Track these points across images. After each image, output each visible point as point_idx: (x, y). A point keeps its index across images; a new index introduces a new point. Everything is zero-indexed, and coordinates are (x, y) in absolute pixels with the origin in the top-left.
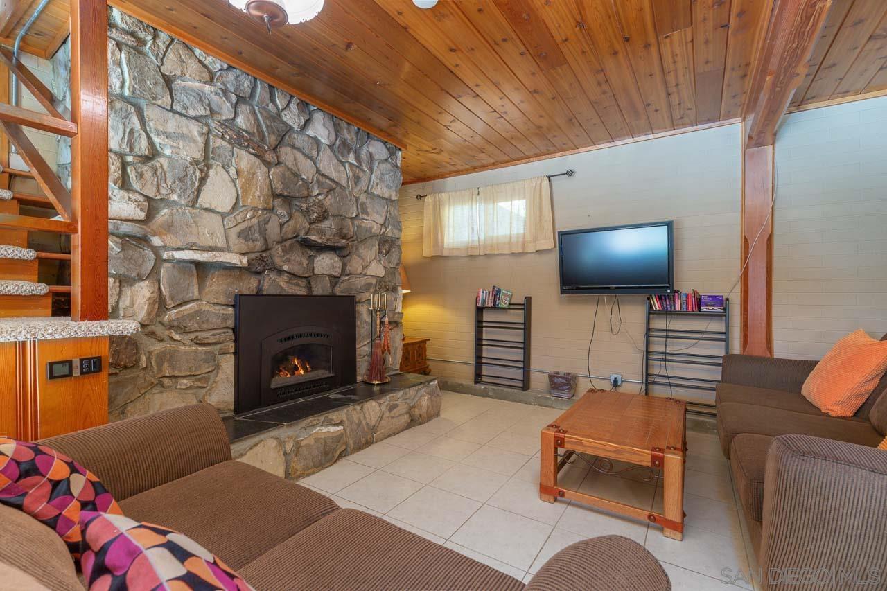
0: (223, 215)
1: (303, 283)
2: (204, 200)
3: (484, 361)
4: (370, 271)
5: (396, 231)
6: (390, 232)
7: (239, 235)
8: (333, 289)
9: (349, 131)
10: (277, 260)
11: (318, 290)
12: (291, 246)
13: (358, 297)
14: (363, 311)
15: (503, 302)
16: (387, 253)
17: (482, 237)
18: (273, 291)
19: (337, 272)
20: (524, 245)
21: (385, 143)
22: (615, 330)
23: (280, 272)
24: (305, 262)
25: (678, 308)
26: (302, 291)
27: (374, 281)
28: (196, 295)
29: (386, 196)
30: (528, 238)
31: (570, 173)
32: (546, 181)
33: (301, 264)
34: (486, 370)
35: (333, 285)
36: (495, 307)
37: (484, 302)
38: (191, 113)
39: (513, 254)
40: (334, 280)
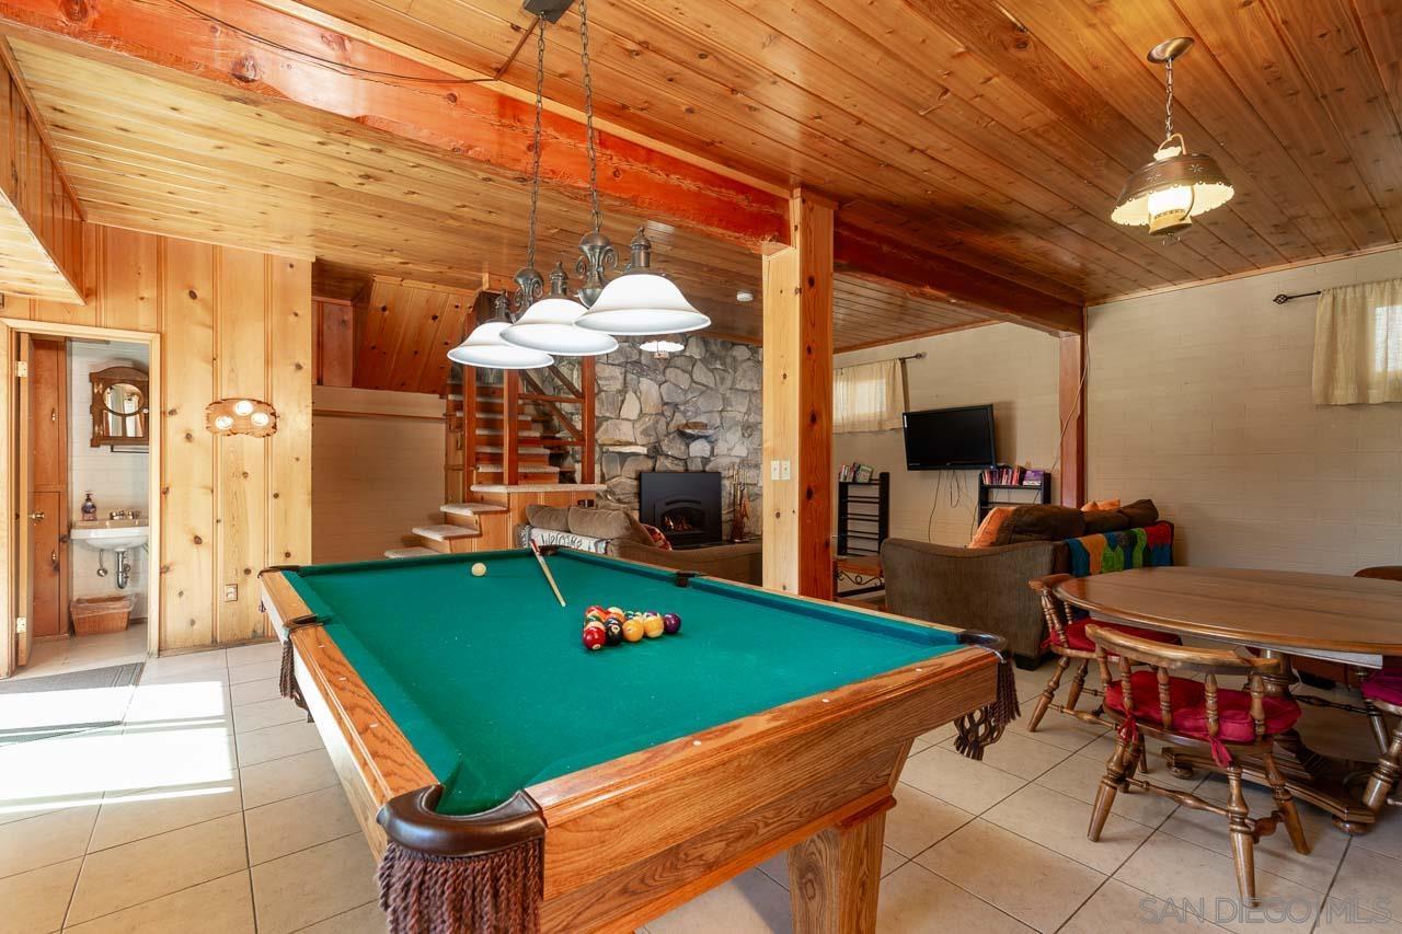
0: (634, 422)
1: (681, 463)
2: (624, 414)
3: (849, 534)
4: (734, 453)
5: (758, 417)
6: (752, 419)
7: (642, 433)
8: (704, 467)
9: (716, 345)
10: (664, 448)
11: (692, 467)
12: (673, 439)
13: (724, 473)
14: (726, 483)
15: (863, 477)
16: (750, 436)
17: (845, 416)
18: (662, 469)
19: (707, 454)
20: (880, 423)
21: (747, 346)
22: (954, 503)
23: (667, 456)
24: (683, 447)
25: (1004, 483)
26: (681, 468)
27: (738, 460)
28: (619, 473)
29: (748, 388)
30: (885, 416)
31: (918, 356)
32: (899, 363)
33: (680, 449)
34: (851, 543)
35: (705, 464)
36: (854, 482)
37: (845, 477)
38: (617, 362)
39: (871, 432)
40: (705, 461)
